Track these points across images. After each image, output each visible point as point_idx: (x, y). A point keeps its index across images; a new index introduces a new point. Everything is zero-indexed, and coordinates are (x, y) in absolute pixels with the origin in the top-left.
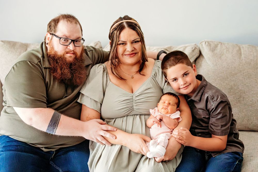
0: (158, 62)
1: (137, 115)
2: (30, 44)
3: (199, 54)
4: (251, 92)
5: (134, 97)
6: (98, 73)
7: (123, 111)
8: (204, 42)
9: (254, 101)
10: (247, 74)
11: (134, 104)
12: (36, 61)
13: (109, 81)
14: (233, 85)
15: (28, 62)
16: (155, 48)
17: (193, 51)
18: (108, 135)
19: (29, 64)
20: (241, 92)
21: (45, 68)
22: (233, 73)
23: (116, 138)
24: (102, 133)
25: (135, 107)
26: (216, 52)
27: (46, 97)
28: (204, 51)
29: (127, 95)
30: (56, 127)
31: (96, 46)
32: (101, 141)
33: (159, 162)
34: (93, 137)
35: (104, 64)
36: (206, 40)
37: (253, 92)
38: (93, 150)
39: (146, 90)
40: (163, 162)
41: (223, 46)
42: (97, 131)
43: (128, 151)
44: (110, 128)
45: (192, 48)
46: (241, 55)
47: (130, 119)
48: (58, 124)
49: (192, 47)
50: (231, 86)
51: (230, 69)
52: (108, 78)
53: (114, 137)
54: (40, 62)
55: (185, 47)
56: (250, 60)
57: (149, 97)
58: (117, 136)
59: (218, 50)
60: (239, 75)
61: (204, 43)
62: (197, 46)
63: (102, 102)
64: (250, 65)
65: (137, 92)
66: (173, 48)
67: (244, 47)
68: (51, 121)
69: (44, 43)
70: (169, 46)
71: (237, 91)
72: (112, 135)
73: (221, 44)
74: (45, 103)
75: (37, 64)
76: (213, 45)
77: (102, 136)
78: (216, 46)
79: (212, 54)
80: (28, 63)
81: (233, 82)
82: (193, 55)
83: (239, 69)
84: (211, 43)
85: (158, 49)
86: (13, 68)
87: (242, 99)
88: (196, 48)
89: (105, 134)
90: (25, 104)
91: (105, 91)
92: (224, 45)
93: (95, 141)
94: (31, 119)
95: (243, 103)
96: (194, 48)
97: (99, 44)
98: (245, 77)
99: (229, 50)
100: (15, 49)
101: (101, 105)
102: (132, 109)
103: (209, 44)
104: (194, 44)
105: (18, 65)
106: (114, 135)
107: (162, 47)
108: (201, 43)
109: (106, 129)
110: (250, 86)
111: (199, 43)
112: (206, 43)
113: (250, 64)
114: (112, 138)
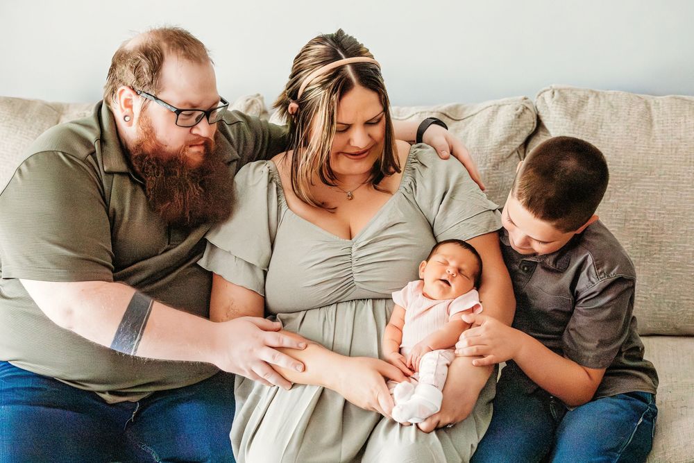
0: (418, 147)
1: (364, 299)
2: (68, 105)
3: (535, 125)
4: (681, 229)
5: (354, 249)
6: (255, 185)
7: (323, 289)
8: (548, 90)
9: (689, 252)
10: (669, 179)
11: (353, 269)
12: (82, 152)
13: (284, 208)
14: (629, 210)
15: (61, 155)
16: (413, 110)
17: (519, 116)
18: (281, 361)
19: (61, 160)
20: (653, 229)
21: (108, 173)
22: (630, 175)
23: (304, 369)
24: (267, 355)
25: (357, 278)
26: (581, 117)
27: (110, 250)
28: (549, 117)
29: (336, 246)
30: (139, 334)
31: (248, 108)
32: (265, 378)
33: (428, 432)
34: (242, 366)
35: (270, 163)
36: (553, 86)
37: (687, 227)
38: (245, 397)
39: (386, 229)
40: (439, 429)
41: (602, 101)
42: (251, 351)
43: (339, 404)
44: (286, 340)
45: (517, 109)
46: (652, 126)
47: (346, 311)
48: (143, 329)
49: (517, 106)
50: (626, 212)
51: (623, 164)
52: (283, 200)
53: (300, 368)
54: (93, 154)
55: (496, 107)
56: (678, 139)
57: (394, 248)
58: (307, 364)
59: (589, 113)
60: (647, 180)
61: (547, 95)
62: (528, 103)
63: (268, 267)
64: (676, 152)
65: (361, 238)
66: (465, 109)
67: (661, 102)
68: (125, 318)
69: (104, 102)
70: (452, 104)
71: (643, 227)
72: (293, 361)
73: (597, 95)
74: (107, 266)
75: (85, 161)
76: (573, 100)
77: (266, 362)
78: (582, 102)
79: (572, 124)
80: (59, 156)
81: (631, 202)
82: (518, 129)
83: (647, 164)
84: (570, 95)
85: (421, 113)
86: (19, 170)
87: (656, 247)
88: (527, 108)
89: (274, 357)
90: (53, 272)
91: (274, 235)
92: (604, 97)
93: (248, 376)
94: (69, 312)
95: (659, 258)
96: (520, 110)
97: (260, 102)
98: (664, 186)
99: (617, 112)
100: (26, 120)
101: (265, 273)
102: (349, 284)
103: (561, 96)
104: (522, 97)
105: (32, 161)
106: (298, 362)
107: (431, 109)
108: (539, 95)
109: (276, 344)
110: (677, 212)
111: (536, 96)
112: (553, 93)
113: (677, 149)
114: (293, 369)
